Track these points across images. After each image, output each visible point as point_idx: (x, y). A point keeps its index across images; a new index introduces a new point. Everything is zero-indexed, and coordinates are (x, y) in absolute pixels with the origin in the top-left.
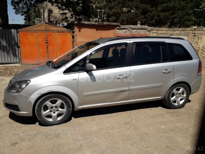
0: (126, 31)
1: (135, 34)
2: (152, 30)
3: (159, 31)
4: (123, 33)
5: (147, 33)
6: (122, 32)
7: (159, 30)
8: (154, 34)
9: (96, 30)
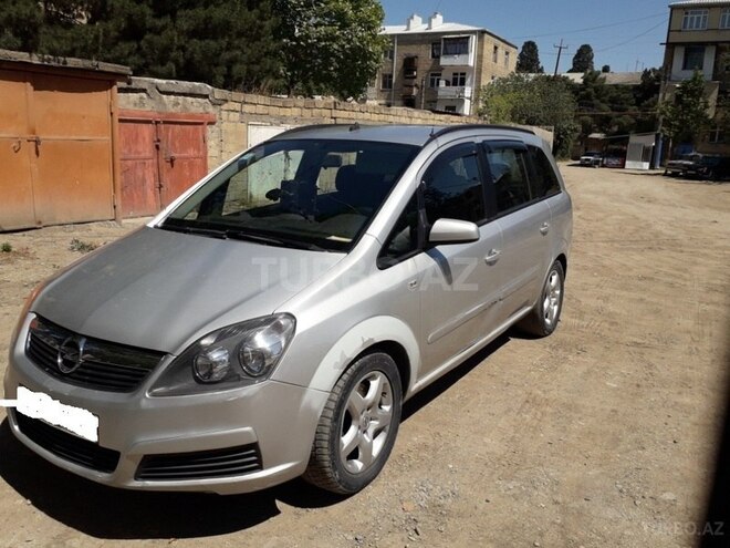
0: (141, 98)
1: (173, 111)
2: (226, 101)
3: (245, 106)
4: (131, 107)
5: (211, 109)
6: (129, 103)
7: (246, 103)
8: (232, 114)
9: (32, 88)
